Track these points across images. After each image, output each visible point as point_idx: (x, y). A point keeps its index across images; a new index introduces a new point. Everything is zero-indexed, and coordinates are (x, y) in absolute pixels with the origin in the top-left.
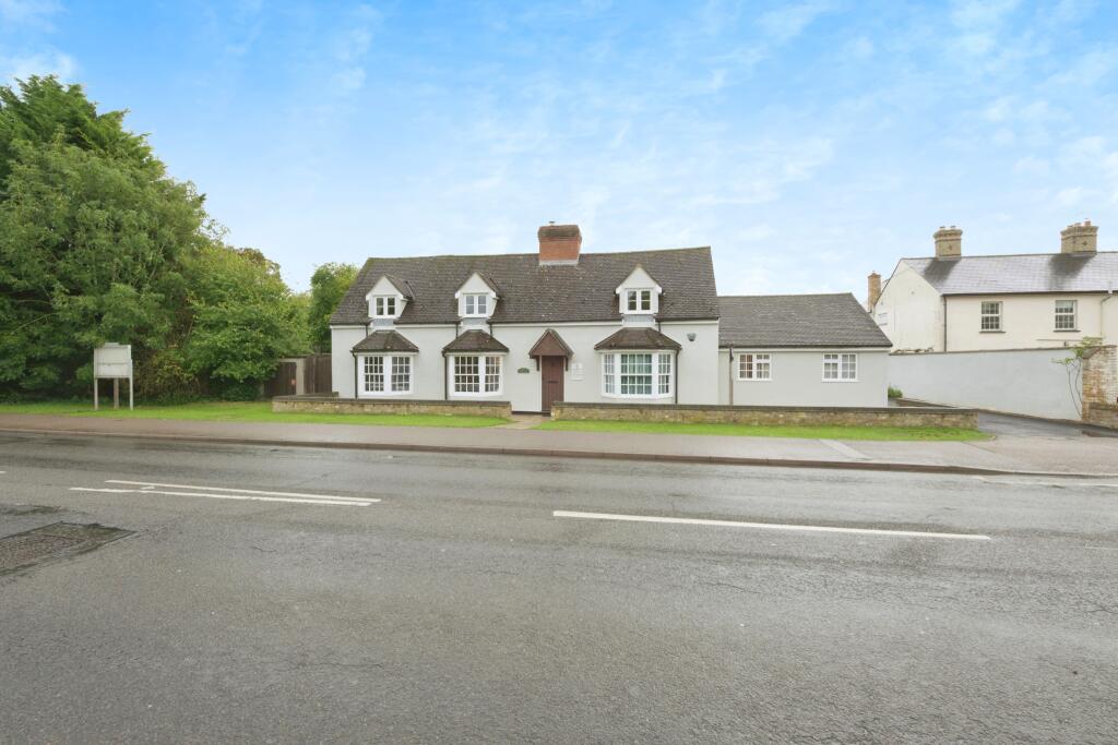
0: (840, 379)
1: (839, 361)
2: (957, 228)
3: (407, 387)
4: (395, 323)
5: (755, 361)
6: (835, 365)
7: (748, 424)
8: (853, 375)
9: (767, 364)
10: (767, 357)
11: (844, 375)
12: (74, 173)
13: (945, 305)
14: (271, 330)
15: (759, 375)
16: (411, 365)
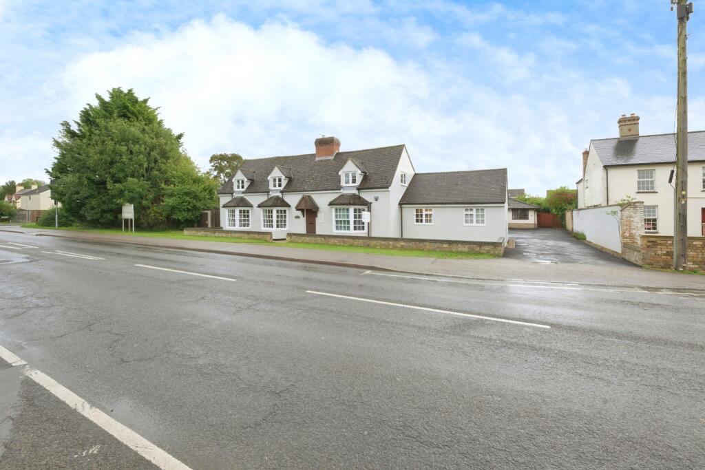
0: (475, 224)
1: (474, 212)
2: (636, 115)
3: (248, 225)
4: (243, 193)
5: (424, 213)
6: (472, 215)
7: (374, 247)
8: (483, 222)
9: (430, 215)
10: (430, 210)
11: (477, 222)
12: (116, 131)
13: (607, 173)
14: (196, 197)
15: (427, 221)
16: (250, 214)
